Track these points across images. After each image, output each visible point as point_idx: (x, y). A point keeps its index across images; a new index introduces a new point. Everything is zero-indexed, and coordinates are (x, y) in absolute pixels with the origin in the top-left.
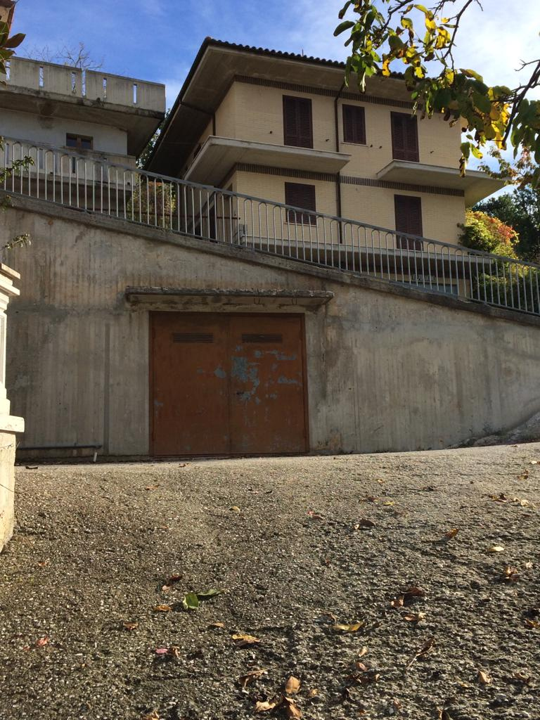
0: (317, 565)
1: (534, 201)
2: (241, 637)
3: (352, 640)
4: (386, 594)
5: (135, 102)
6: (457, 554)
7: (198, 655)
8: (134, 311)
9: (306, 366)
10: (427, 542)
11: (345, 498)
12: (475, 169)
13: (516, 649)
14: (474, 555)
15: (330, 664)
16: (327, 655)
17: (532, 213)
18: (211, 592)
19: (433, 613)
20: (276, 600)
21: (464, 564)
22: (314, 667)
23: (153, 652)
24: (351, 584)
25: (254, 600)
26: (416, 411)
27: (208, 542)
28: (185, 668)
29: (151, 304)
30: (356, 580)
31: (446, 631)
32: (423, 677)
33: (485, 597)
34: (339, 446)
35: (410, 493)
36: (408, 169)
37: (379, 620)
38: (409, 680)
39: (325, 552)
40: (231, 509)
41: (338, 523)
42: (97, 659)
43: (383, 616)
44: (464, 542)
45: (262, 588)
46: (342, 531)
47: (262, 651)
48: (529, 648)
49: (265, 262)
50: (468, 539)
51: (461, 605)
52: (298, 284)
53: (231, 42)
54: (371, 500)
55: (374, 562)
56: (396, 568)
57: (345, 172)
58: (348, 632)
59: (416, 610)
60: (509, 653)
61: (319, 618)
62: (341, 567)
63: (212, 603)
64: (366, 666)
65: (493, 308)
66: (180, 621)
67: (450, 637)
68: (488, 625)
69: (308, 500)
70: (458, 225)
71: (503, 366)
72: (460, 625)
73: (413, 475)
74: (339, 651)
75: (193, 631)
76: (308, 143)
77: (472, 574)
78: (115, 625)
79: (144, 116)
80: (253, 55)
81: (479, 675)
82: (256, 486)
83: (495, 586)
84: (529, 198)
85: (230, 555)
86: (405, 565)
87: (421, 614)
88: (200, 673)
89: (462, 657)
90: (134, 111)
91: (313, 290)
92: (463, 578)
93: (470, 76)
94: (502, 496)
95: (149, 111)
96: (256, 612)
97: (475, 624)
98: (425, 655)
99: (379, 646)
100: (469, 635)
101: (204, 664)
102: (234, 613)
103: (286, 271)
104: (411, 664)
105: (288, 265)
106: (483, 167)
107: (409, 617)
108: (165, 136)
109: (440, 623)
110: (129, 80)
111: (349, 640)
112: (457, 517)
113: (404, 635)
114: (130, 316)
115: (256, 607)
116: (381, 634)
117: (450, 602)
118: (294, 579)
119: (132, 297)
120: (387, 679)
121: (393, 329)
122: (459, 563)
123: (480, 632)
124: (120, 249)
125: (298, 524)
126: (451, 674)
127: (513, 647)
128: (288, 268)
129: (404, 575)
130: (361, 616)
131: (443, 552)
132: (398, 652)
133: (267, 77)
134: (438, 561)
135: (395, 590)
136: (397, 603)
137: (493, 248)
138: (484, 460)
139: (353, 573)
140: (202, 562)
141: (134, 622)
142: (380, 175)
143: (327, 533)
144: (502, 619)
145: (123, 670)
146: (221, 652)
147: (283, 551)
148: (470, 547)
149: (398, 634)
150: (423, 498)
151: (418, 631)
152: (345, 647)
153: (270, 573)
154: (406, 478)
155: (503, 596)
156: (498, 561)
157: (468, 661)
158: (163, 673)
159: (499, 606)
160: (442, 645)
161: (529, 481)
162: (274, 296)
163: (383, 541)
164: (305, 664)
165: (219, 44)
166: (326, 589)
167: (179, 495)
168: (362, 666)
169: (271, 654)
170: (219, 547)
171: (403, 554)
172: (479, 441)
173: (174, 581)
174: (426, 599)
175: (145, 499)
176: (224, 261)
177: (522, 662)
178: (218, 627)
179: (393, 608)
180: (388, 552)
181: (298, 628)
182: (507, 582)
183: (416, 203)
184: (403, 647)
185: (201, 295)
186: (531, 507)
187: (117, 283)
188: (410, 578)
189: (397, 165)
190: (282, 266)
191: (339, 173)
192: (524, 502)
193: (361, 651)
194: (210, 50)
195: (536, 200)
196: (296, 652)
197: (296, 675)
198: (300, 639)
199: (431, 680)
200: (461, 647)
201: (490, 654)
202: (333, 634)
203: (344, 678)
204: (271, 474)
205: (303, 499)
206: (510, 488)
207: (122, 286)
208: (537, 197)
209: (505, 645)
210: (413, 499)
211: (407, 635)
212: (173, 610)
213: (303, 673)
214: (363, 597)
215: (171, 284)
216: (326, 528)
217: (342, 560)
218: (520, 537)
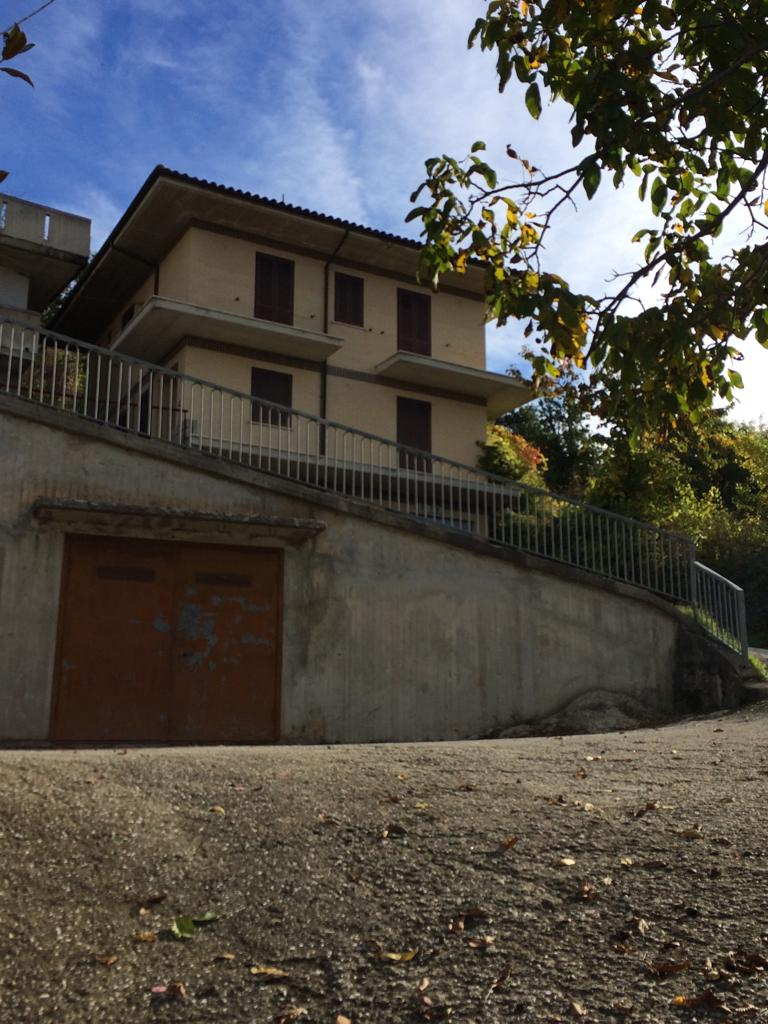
0: (343, 882)
1: (564, 417)
2: (262, 970)
3: (408, 971)
4: (440, 916)
5: (46, 238)
6: (520, 869)
7: (209, 992)
8: (44, 532)
9: (282, 621)
10: (479, 853)
11: (360, 799)
12: (503, 373)
13: (610, 977)
14: (540, 870)
15: (385, 1000)
16: (379, 989)
17: (561, 432)
18: (209, 916)
19: (502, 937)
20: (298, 925)
21: (529, 880)
22: (365, 1004)
23: (147, 990)
24: (392, 905)
25: (267, 926)
26: (425, 688)
27: (190, 852)
28: (196, 1010)
29: (69, 523)
30: (397, 900)
31: (522, 959)
32: (504, 1010)
33: (562, 918)
34: (321, 733)
35: (444, 793)
36: (417, 364)
37: (437, 948)
38: (489, 1015)
39: (350, 865)
40: (212, 811)
41: (360, 829)
42: (70, 1001)
43: (441, 942)
44: (524, 853)
45: (276, 911)
46: (367, 841)
47: (293, 987)
48: (624, 976)
49: (234, 476)
50: (529, 850)
51: (536, 928)
52: (277, 508)
53: (191, 175)
54: (395, 800)
55: (417, 878)
56: (444, 884)
57: (334, 360)
58: (400, 962)
59: (481, 934)
60: (602, 982)
61: (361, 946)
62: (375, 885)
63: (212, 930)
64: (432, 1000)
65: (529, 556)
66: (174, 953)
67: (527, 965)
68: (570, 950)
69: (314, 800)
70: (478, 443)
71: (539, 634)
72: (538, 951)
73: (442, 771)
74: (394, 984)
75: (196, 964)
76: (287, 318)
77: (541, 892)
78: (84, 959)
79: (58, 259)
80: (220, 196)
81: (572, 1007)
82: (239, 780)
83: (572, 905)
84: (558, 412)
85: (222, 869)
86: (457, 881)
87: (489, 939)
88: (217, 1014)
89: (547, 988)
90: (43, 250)
91: (298, 517)
92: (532, 896)
93: (557, 282)
94: (560, 800)
95: (65, 252)
96: (275, 942)
97: (556, 950)
98: (503, 986)
99: (442, 977)
100: (551, 963)
101: (222, 1004)
102: (244, 942)
103: (262, 489)
104: (487, 997)
105: (266, 482)
106: (513, 371)
107: (475, 942)
108: (83, 287)
109: (513, 949)
110: (39, 207)
111: (404, 972)
112: (508, 823)
113: (471, 964)
114: (37, 537)
115: (273, 933)
116: (442, 963)
117: (521, 924)
118: (316, 899)
119: (41, 512)
120: (461, 1015)
121: (400, 577)
122: (524, 879)
123: (563, 959)
124: (29, 444)
125: (306, 830)
126: (537, 1007)
127: (605, 975)
128: (266, 485)
129: (457, 893)
130: (413, 943)
131: (501, 866)
132: (468, 983)
133: (236, 225)
134: (496, 876)
135: (450, 911)
136: (456, 927)
137: (520, 476)
138: (527, 755)
139: (392, 892)
140: (186, 877)
141: (108, 954)
142: (381, 369)
143: (347, 842)
144: (587, 944)
145: (112, 1013)
146: (240, 989)
147: (295, 864)
148: (533, 860)
149: (463, 962)
150: (461, 801)
151: (488, 959)
152: (401, 978)
153: (282, 892)
154: (433, 774)
155: (583, 917)
156: (570, 876)
157: (555, 991)
158: (168, 1015)
159: (581, 929)
160: (521, 975)
161: (589, 781)
162: (246, 523)
163: (422, 852)
164: (353, 1001)
165: (175, 175)
166: (361, 911)
167: (136, 791)
168: (427, 1000)
169: (306, 990)
170: (206, 860)
171: (452, 868)
172: (505, 732)
173: (153, 903)
174: (491, 921)
175: (90, 795)
176: (178, 470)
177: (619, 991)
178: (228, 959)
179: (452, 932)
180: (431, 865)
181: (335, 957)
182: (586, 901)
183: (425, 409)
184: (474, 977)
185: (143, 515)
186: (598, 812)
187: (22, 490)
188: (466, 897)
189: (404, 358)
190: (257, 483)
191: (325, 362)
192: (588, 806)
193: (421, 984)
194: (161, 182)
195: (567, 416)
196: (339, 987)
197: (345, 1013)
198: (339, 972)
199: (515, 1014)
200: (544, 976)
201: (581, 983)
202: (382, 965)
203: (407, 1015)
204: (254, 766)
205: (306, 798)
206: (567, 789)
207: (29, 496)
208: (568, 411)
209: (595, 972)
210: (448, 800)
211: (475, 965)
212: (161, 939)
213: (353, 1011)
214: (411, 920)
215: (100, 497)
216: (344, 835)
217: (374, 876)
218: (591, 849)
